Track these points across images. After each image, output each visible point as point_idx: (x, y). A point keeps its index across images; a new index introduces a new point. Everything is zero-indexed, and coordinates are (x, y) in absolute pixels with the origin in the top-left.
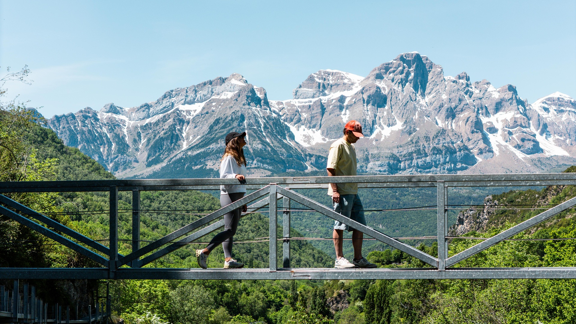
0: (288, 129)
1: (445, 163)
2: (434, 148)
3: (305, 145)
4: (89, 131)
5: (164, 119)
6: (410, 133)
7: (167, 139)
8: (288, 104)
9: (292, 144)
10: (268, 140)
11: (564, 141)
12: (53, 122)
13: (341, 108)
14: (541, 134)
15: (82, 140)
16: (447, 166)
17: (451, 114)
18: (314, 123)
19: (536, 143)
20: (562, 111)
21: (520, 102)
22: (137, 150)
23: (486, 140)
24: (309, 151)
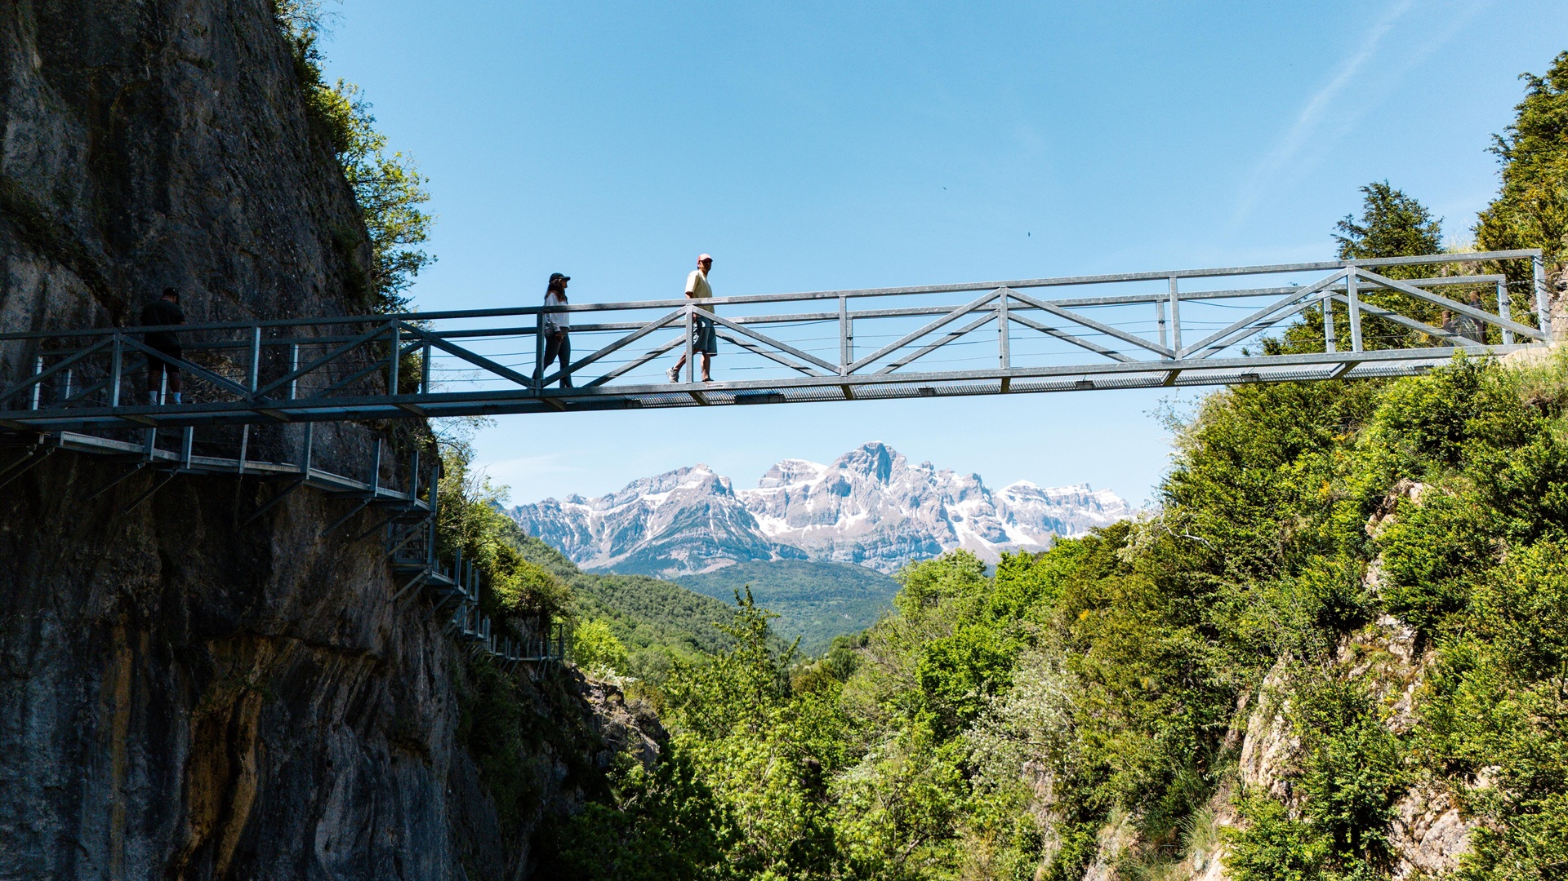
0: (752, 518)
1: (910, 552)
2: (899, 537)
3: (770, 534)
4: (552, 522)
5: (629, 510)
6: (875, 522)
7: (631, 529)
8: (753, 494)
9: (757, 533)
10: (733, 529)
11: (1031, 530)
12: (514, 513)
13: (806, 497)
14: (1008, 522)
15: (544, 531)
16: (912, 555)
17: (916, 503)
18: (778, 512)
19: (1003, 532)
20: (1028, 500)
21: (985, 491)
22: (601, 540)
23: (951, 528)
24: (774, 541)
